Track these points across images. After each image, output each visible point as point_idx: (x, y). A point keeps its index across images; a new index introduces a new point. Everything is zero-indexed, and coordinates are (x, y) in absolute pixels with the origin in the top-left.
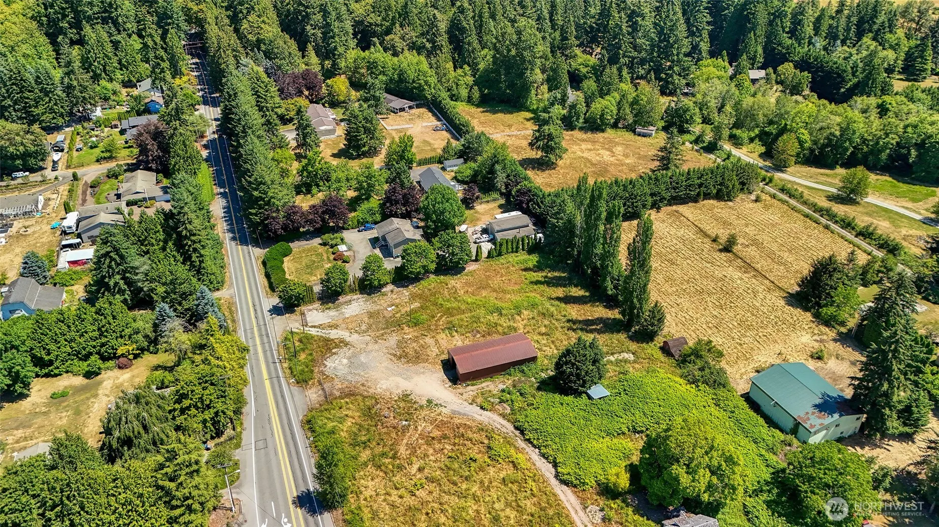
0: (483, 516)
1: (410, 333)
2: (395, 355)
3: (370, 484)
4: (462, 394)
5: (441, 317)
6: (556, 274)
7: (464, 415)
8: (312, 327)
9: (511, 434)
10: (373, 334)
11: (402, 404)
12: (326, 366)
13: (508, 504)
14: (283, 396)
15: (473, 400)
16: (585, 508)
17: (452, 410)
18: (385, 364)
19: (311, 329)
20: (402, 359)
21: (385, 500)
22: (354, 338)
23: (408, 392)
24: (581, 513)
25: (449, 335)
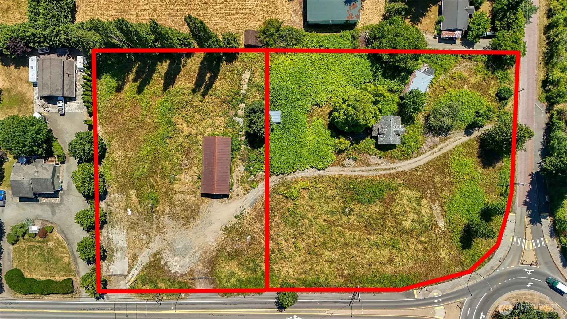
0: (328, 219)
1: (164, 207)
2: (184, 225)
3: (285, 269)
4: (238, 195)
5: (154, 180)
6: (134, 70)
7: (256, 200)
8: (129, 272)
9: (280, 180)
10: (154, 233)
11: (232, 234)
12: (177, 272)
13: (327, 203)
14: (196, 304)
15: (246, 190)
16: (344, 166)
17: (249, 206)
18: (190, 234)
19: (132, 273)
20: (190, 221)
21: (299, 265)
22: (154, 247)
23: (224, 227)
24: (346, 169)
25: (177, 182)
